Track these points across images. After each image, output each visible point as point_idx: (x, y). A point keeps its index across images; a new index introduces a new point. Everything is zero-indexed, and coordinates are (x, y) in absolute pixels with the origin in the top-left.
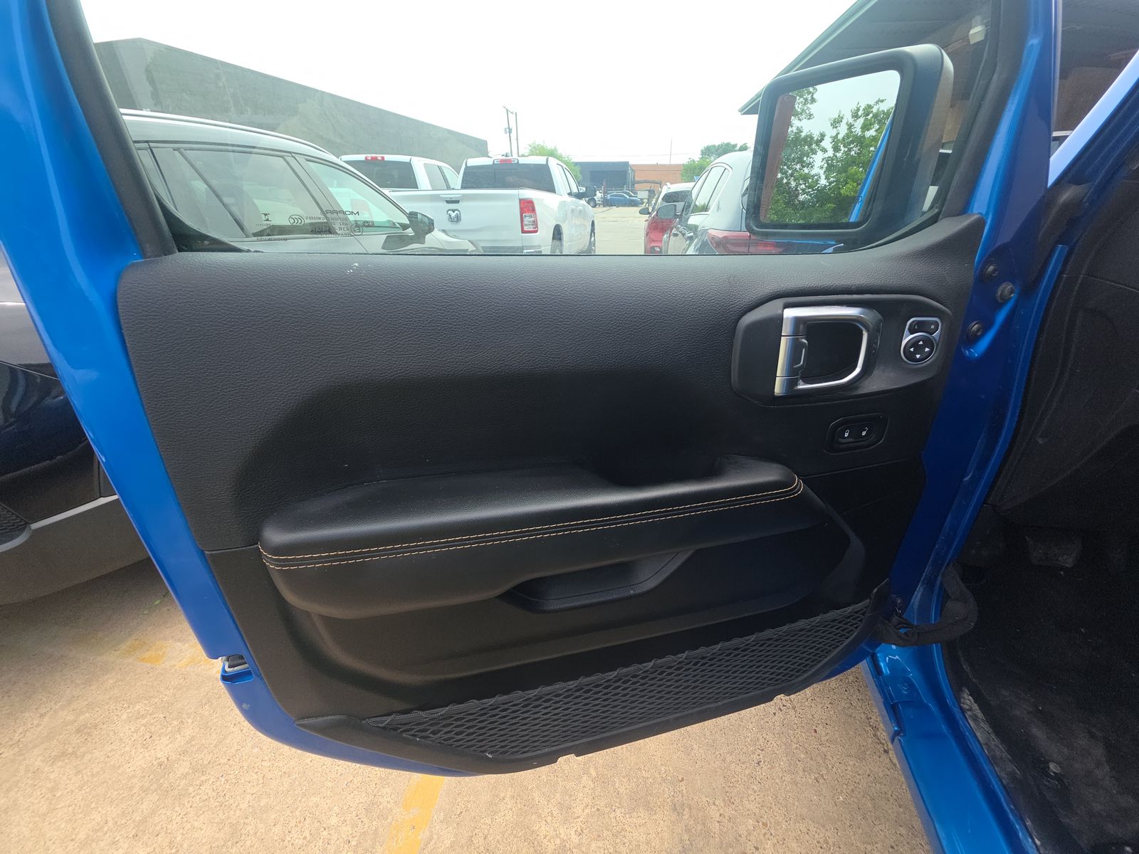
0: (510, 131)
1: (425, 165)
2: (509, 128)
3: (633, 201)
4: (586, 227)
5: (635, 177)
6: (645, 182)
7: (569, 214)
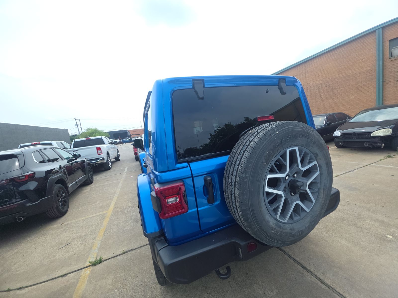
0: (78, 125)
1: (56, 143)
2: (77, 124)
3: (131, 141)
4: (116, 151)
5: (130, 134)
6: (134, 135)
7: (110, 148)
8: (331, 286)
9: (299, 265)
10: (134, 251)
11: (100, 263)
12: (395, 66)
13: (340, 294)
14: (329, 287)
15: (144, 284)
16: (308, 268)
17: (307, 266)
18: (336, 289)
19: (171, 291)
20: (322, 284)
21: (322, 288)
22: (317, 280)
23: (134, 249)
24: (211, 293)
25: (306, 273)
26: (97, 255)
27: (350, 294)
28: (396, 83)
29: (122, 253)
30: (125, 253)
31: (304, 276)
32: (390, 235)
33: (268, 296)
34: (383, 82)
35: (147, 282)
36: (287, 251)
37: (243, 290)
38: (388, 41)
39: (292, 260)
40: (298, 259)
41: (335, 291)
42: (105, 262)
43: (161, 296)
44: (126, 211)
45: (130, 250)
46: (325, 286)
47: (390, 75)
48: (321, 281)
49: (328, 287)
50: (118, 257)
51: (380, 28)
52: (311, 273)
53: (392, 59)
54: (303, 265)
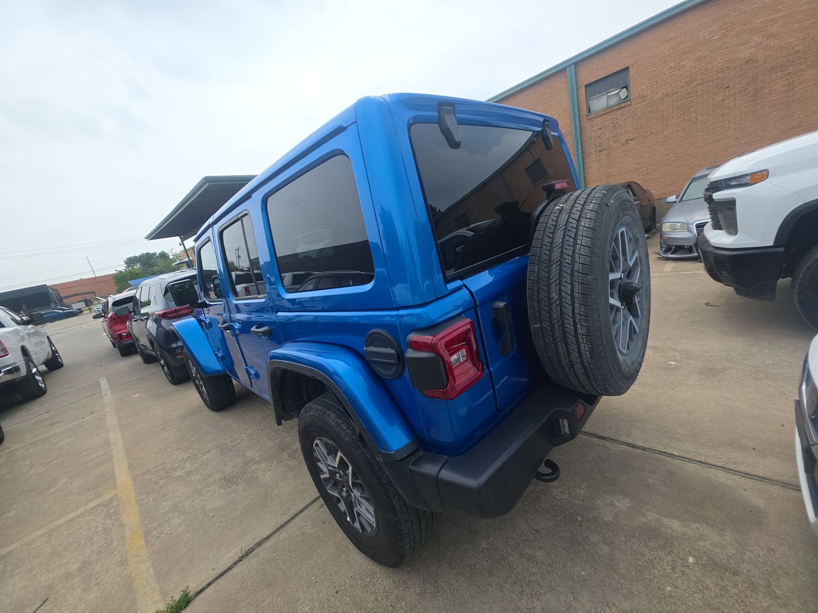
4: (43, 342)
5: (58, 294)
6: (74, 295)
7: (26, 337)
8: (647, 446)
10: (270, 540)
11: (187, 606)
12: (595, 128)
13: (662, 452)
15: (343, 588)
16: (607, 436)
17: (603, 434)
18: (655, 448)
19: (413, 569)
20: (635, 449)
21: (638, 454)
22: (626, 446)
23: (268, 538)
24: (490, 537)
25: (607, 443)
26: (162, 593)
27: (674, 448)
28: (598, 154)
29: (238, 558)
30: (247, 554)
31: (608, 448)
32: (672, 361)
33: (579, 497)
34: (583, 153)
35: (347, 581)
37: (538, 506)
38: (584, 87)
41: (655, 452)
42: (202, 595)
43: (398, 588)
44: (179, 473)
45: (259, 544)
46: (640, 450)
47: (590, 142)
48: (631, 445)
49: (645, 450)
50: (235, 570)
51: (572, 64)
52: (613, 440)
53: (590, 117)
54: (598, 434)
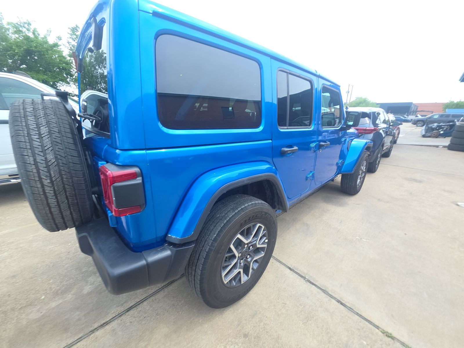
0: (348, 92)
9: (135, 303)
14: (93, 331)
20: (100, 325)
21: (95, 323)
25: (122, 309)
36: (162, 292)
39: (145, 297)
40: (145, 303)
48: (105, 325)
